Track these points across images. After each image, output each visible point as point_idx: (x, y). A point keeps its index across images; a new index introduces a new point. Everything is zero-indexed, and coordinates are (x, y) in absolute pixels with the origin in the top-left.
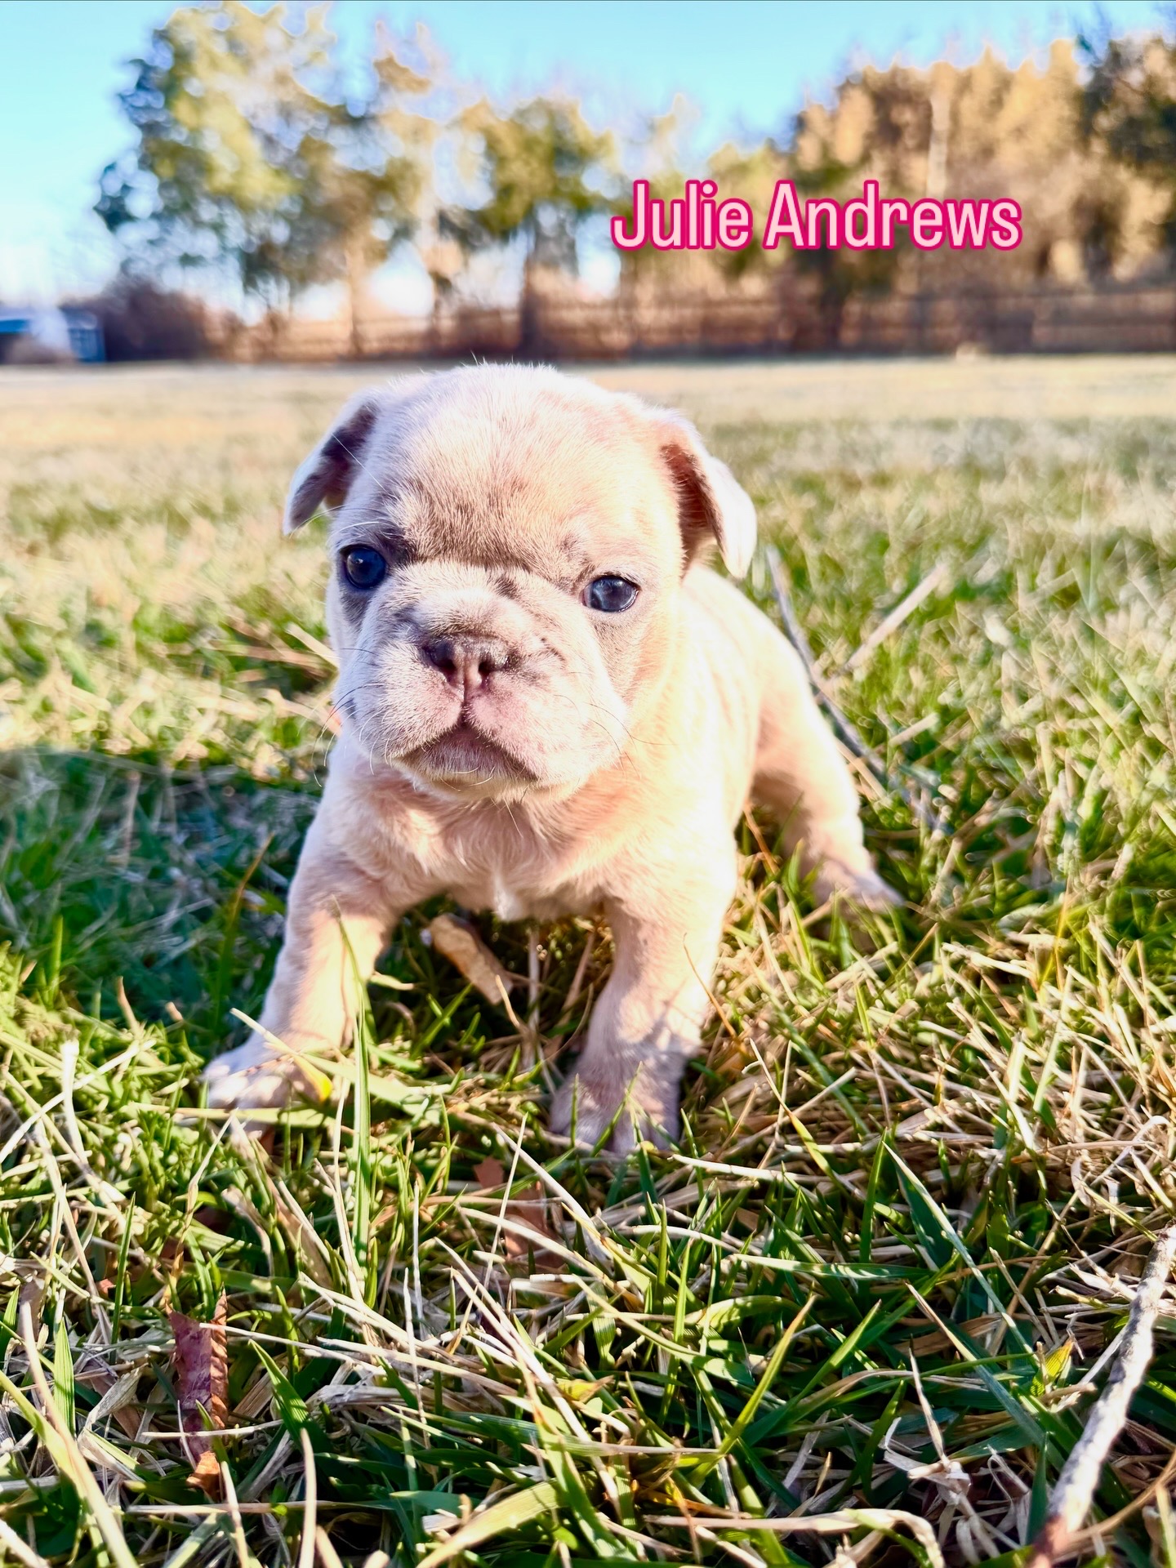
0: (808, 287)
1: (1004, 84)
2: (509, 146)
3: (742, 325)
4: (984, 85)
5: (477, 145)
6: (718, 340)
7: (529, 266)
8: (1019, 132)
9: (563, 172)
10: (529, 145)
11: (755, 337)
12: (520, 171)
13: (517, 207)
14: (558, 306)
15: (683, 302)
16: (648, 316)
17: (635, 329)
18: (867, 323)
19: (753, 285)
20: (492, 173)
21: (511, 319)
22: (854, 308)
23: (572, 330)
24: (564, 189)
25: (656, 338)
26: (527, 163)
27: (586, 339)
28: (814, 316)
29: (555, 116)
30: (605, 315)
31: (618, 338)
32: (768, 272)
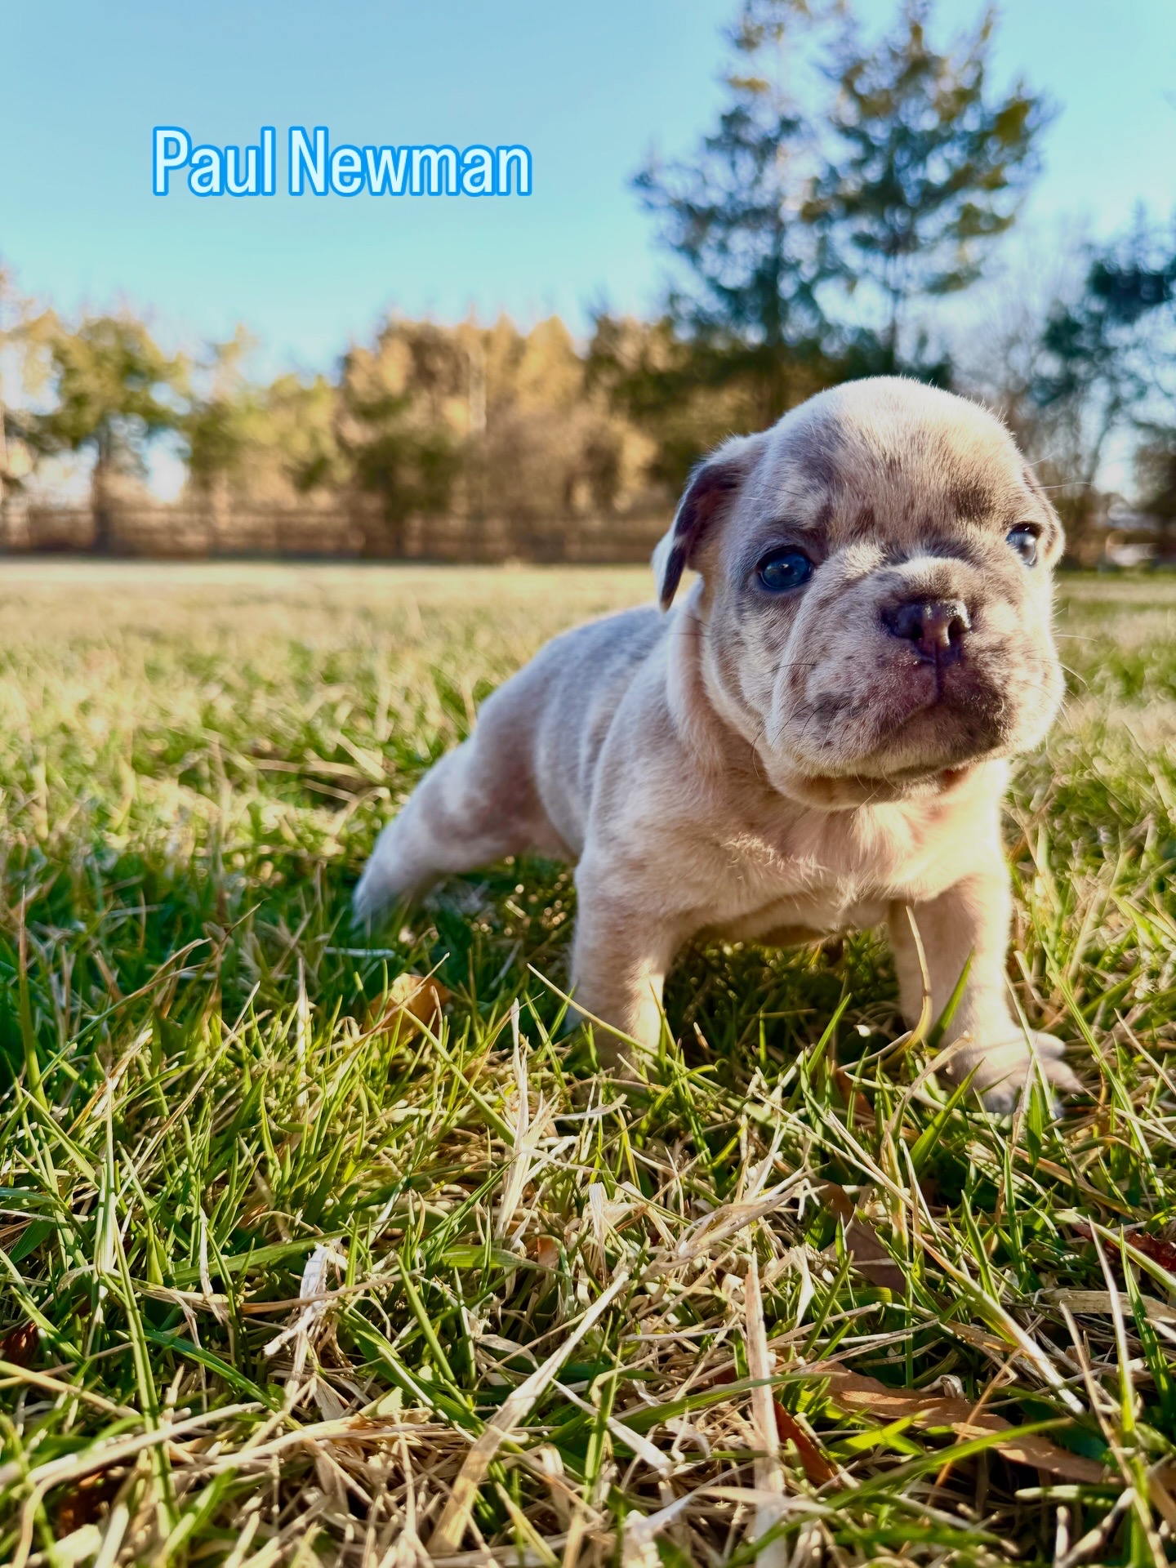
0: (373, 503)
1: (518, 350)
2: (79, 359)
3: (316, 533)
4: (502, 346)
5: (45, 355)
6: (294, 544)
7: (100, 470)
8: (537, 385)
9: (134, 387)
10: (100, 358)
11: (329, 544)
12: (89, 382)
13: (89, 416)
14: (133, 508)
15: (257, 512)
16: (224, 521)
17: (213, 532)
18: (428, 537)
19: (322, 499)
20: (61, 381)
21: (87, 519)
22: (416, 524)
23: (149, 531)
24: (136, 404)
25: (231, 541)
26: (99, 376)
27: (164, 540)
28: (380, 528)
29: (124, 333)
30: (181, 518)
31: (194, 539)
32: (335, 488)
